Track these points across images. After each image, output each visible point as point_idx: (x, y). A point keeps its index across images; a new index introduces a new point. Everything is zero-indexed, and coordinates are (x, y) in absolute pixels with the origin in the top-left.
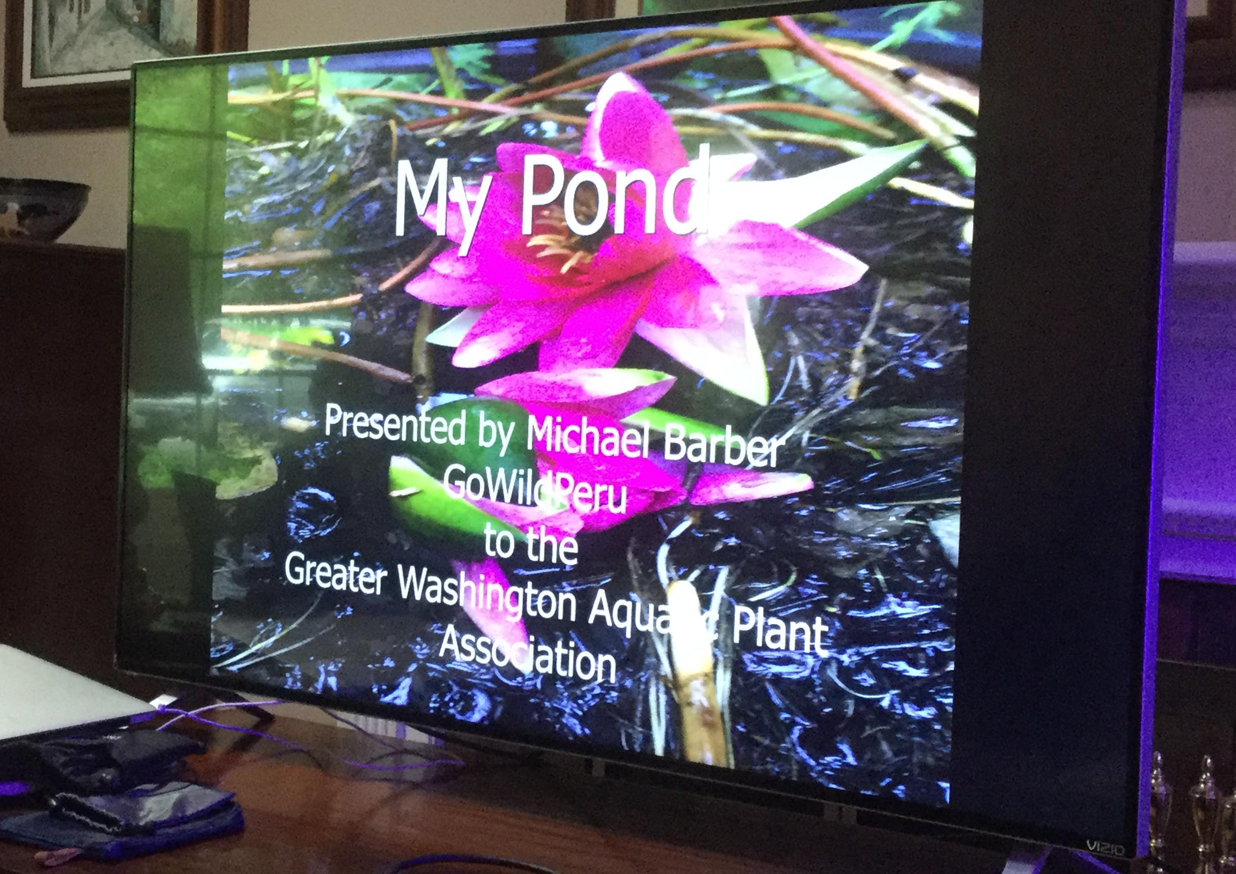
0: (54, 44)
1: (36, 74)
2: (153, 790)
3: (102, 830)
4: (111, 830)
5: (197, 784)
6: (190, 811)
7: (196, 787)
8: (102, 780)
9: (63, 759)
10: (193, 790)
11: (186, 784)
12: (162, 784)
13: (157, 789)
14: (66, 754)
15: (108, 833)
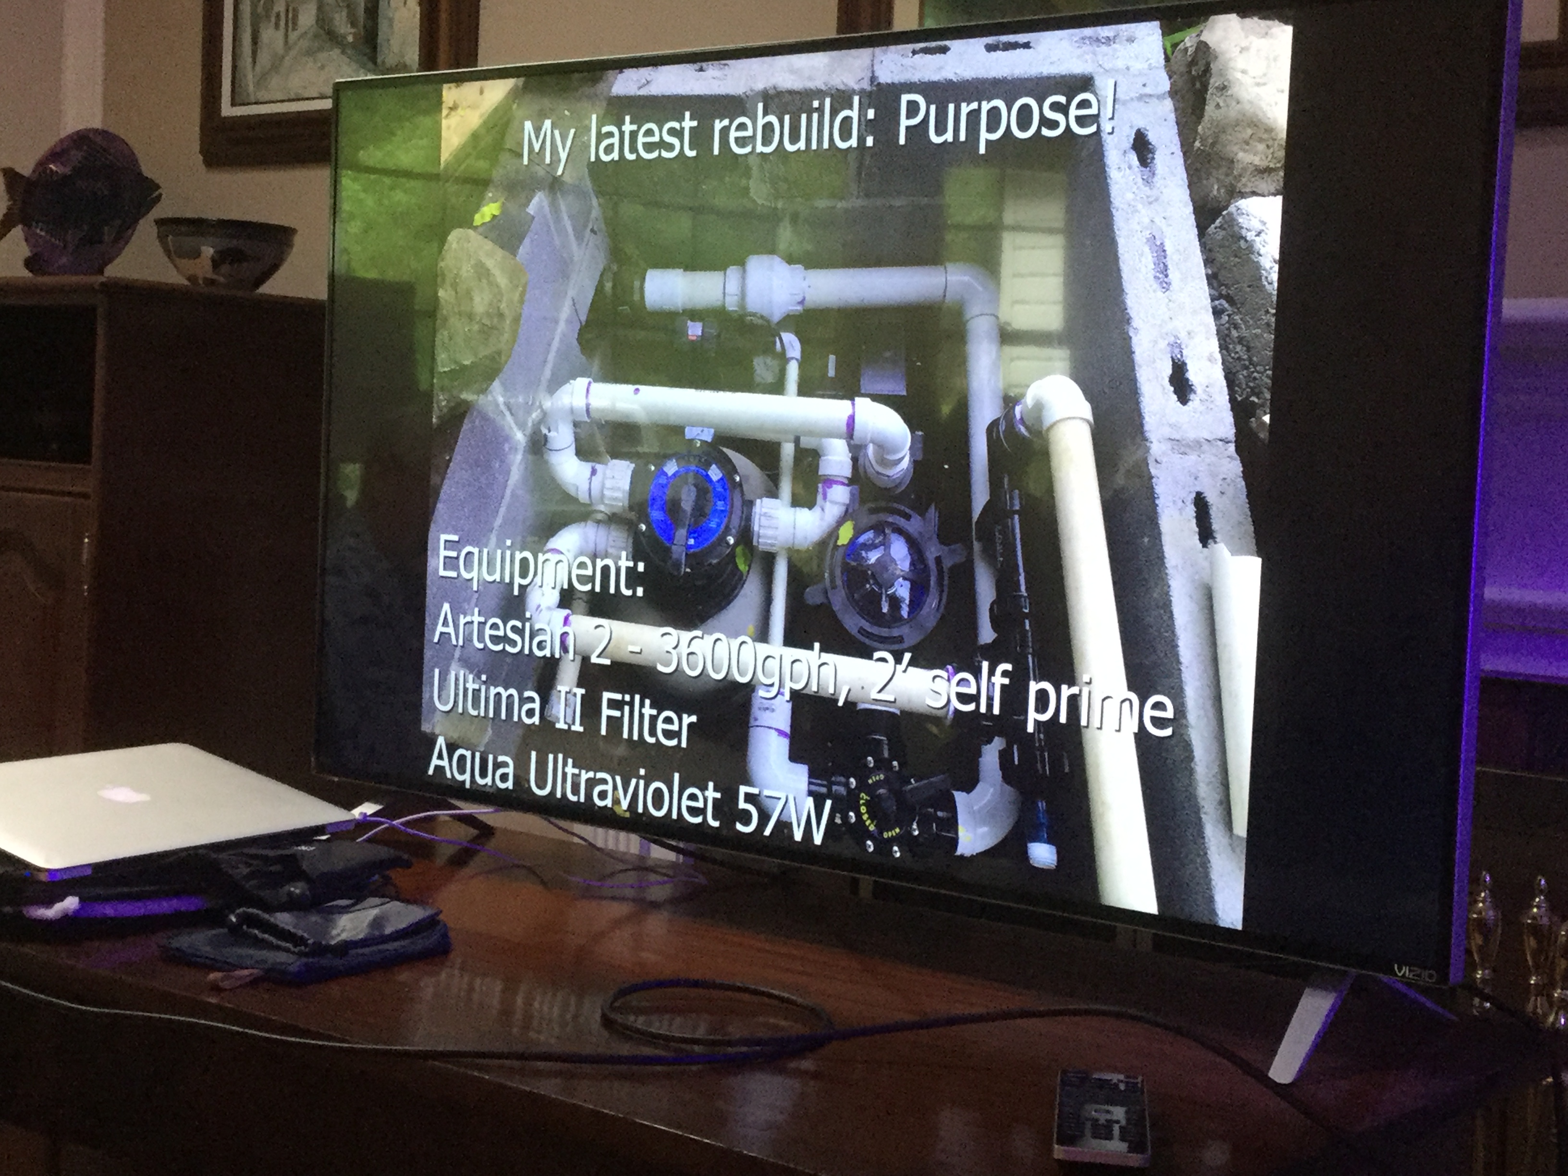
0: (258, 68)
1: (238, 100)
2: (348, 906)
3: (287, 950)
4: (296, 950)
5: (399, 900)
6: (388, 931)
7: (398, 903)
8: (290, 894)
9: (245, 871)
10: (395, 906)
11: (388, 900)
12: (359, 900)
13: (353, 905)
14: (249, 865)
15: (293, 953)
